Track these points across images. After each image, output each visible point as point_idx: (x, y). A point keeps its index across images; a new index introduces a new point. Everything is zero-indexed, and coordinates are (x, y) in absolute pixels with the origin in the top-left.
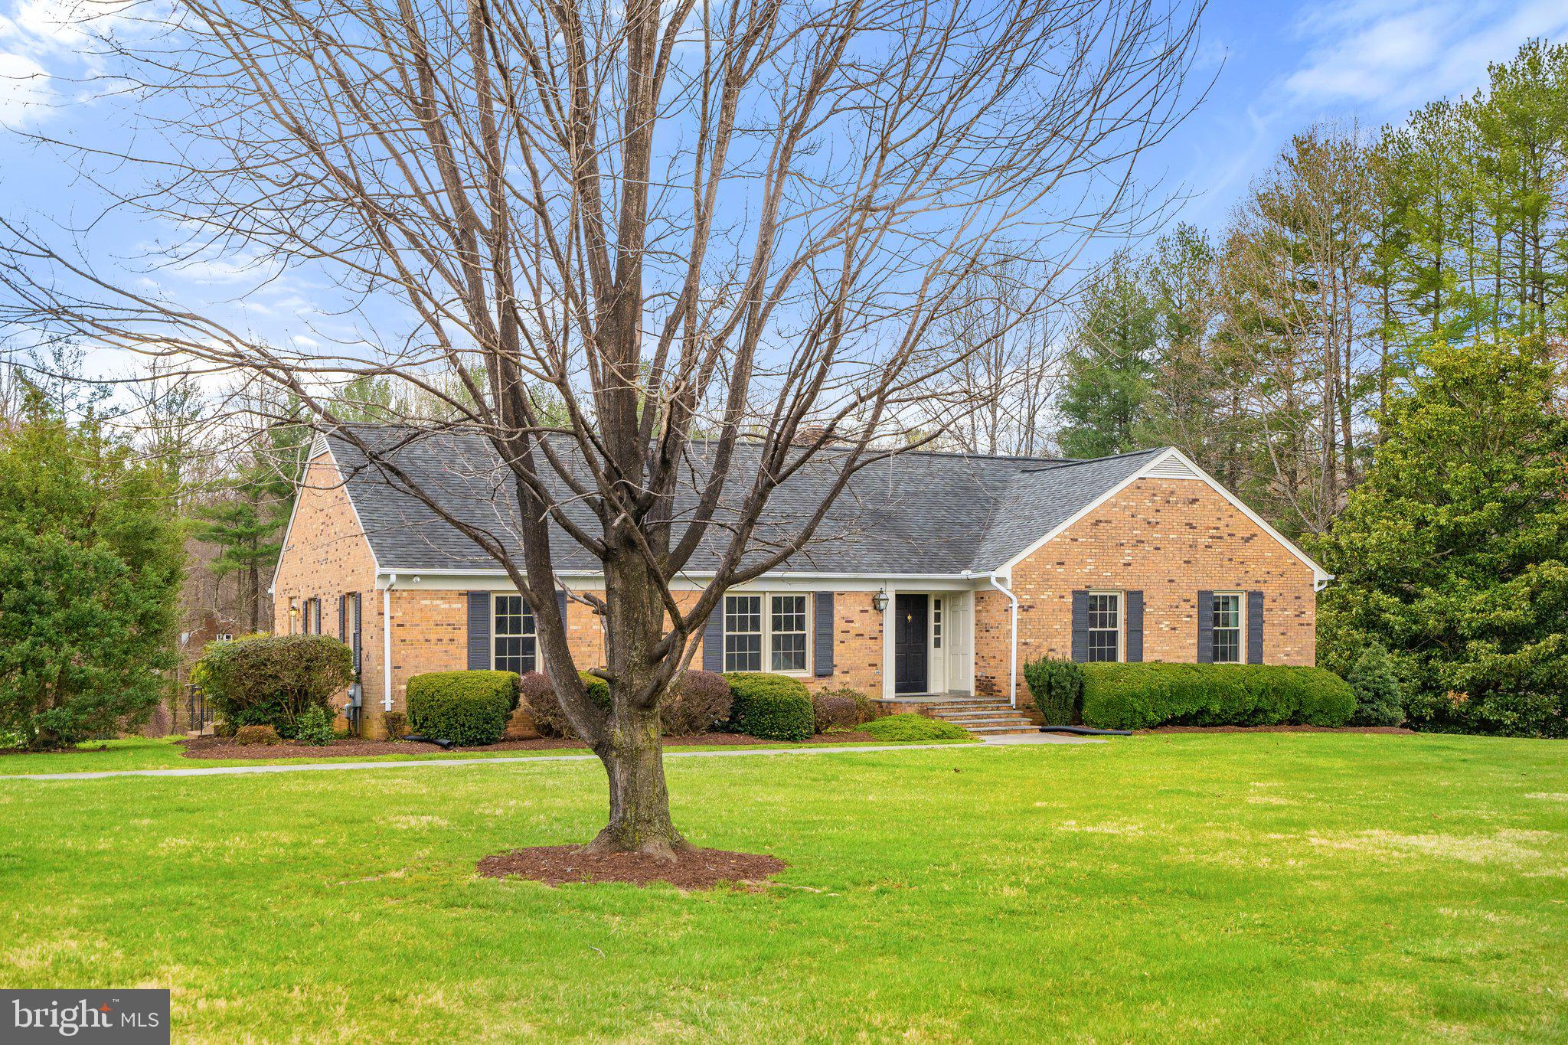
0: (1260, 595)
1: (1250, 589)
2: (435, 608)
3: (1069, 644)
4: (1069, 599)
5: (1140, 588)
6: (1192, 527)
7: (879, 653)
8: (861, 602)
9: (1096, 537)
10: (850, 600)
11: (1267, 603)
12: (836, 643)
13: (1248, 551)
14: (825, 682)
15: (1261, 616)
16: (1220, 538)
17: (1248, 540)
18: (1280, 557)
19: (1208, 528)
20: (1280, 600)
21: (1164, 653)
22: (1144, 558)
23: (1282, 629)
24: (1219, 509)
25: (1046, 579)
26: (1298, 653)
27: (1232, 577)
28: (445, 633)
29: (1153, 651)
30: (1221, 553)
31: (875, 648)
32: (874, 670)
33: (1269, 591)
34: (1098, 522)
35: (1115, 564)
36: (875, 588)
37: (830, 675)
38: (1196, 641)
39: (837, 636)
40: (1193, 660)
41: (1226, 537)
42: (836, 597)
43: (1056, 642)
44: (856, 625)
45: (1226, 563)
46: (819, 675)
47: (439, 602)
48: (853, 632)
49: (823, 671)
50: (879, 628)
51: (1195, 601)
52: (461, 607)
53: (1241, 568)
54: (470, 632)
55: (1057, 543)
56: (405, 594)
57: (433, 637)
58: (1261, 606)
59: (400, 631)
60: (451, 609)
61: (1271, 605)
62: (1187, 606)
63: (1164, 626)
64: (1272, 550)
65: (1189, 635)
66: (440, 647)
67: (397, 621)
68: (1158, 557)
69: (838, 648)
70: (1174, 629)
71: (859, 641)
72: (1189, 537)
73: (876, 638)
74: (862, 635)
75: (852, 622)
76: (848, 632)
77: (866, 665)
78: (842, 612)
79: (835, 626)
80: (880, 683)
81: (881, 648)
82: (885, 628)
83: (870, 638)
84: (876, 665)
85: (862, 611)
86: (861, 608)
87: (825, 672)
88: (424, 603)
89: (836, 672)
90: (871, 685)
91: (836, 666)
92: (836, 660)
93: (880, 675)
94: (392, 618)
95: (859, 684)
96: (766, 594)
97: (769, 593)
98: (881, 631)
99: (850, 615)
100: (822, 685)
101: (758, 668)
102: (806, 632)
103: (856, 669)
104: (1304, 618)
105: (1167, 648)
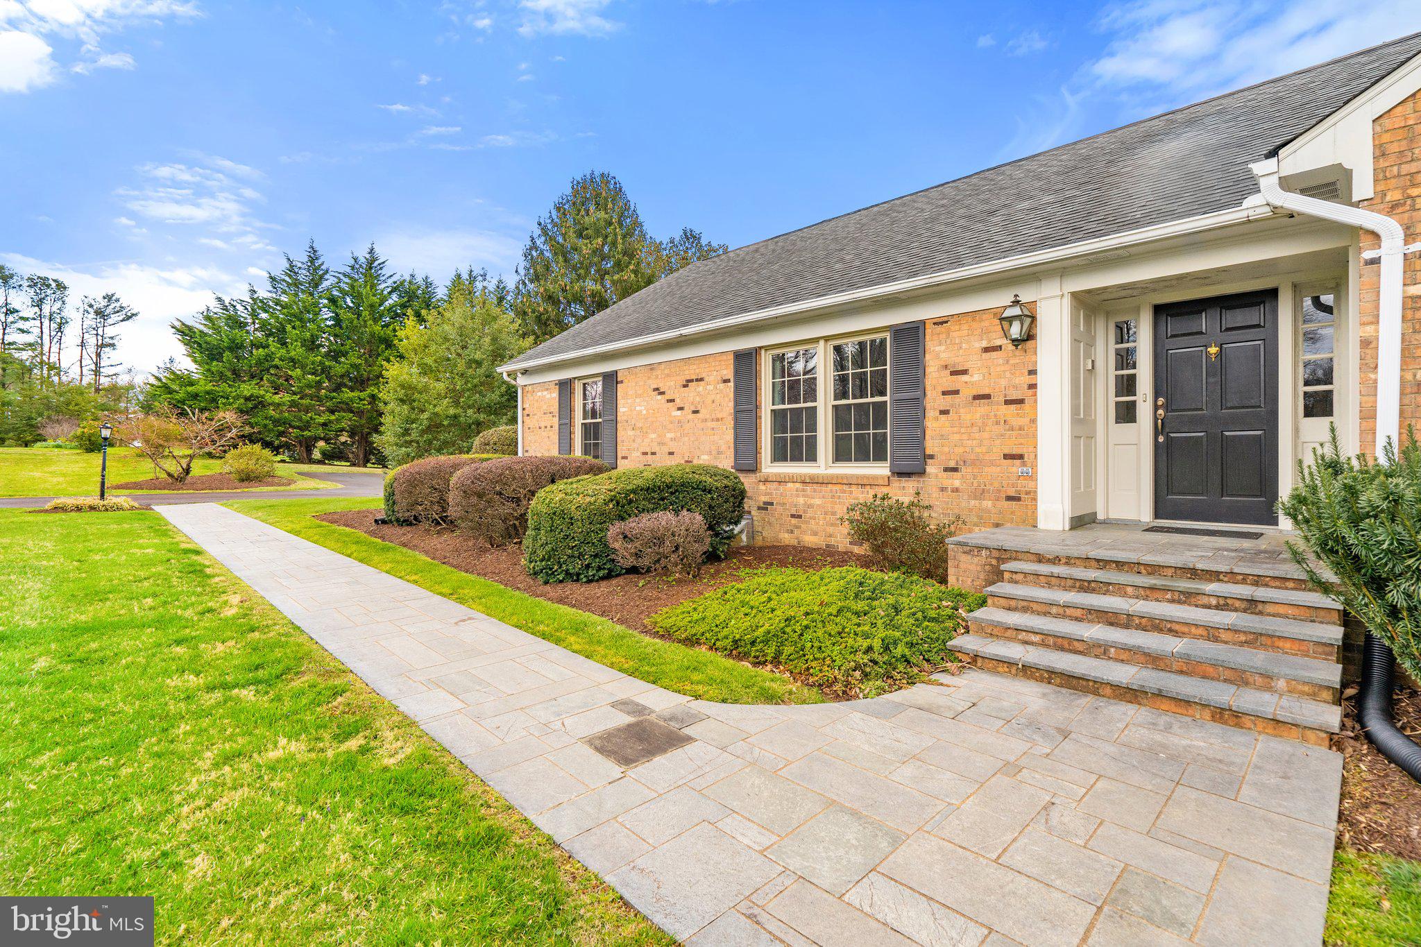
2: (543, 399)
7: (1029, 430)
8: (985, 332)
10: (957, 332)
12: (931, 414)
14: (910, 485)
28: (548, 420)
31: (1024, 421)
32: (1016, 467)
36: (1000, 300)
37: (922, 473)
39: (934, 401)
42: (929, 326)
44: (974, 378)
46: (900, 473)
47: (545, 393)
48: (967, 393)
49: (905, 465)
50: (1028, 380)
52: (555, 395)
54: (560, 419)
56: (529, 388)
57: (543, 424)
59: (526, 418)
60: (551, 399)
66: (545, 434)
67: (526, 412)
69: (933, 424)
71: (982, 408)
73: (1021, 401)
74: (988, 397)
75: (965, 372)
76: (957, 392)
77: (997, 453)
78: (943, 355)
79: (929, 383)
80: (1033, 495)
81: (1034, 421)
82: (1040, 379)
83: (1007, 402)
84: (1021, 457)
85: (986, 350)
86: (985, 344)
87: (910, 470)
88: (539, 394)
89: (929, 469)
90: (1009, 498)
91: (931, 457)
92: (931, 446)
93: (1033, 477)
94: (524, 409)
95: (980, 494)
96: (822, 343)
97: (827, 339)
98: (1033, 386)
99: (957, 360)
100: (903, 492)
101: (815, 460)
102: (887, 398)
103: (973, 463)
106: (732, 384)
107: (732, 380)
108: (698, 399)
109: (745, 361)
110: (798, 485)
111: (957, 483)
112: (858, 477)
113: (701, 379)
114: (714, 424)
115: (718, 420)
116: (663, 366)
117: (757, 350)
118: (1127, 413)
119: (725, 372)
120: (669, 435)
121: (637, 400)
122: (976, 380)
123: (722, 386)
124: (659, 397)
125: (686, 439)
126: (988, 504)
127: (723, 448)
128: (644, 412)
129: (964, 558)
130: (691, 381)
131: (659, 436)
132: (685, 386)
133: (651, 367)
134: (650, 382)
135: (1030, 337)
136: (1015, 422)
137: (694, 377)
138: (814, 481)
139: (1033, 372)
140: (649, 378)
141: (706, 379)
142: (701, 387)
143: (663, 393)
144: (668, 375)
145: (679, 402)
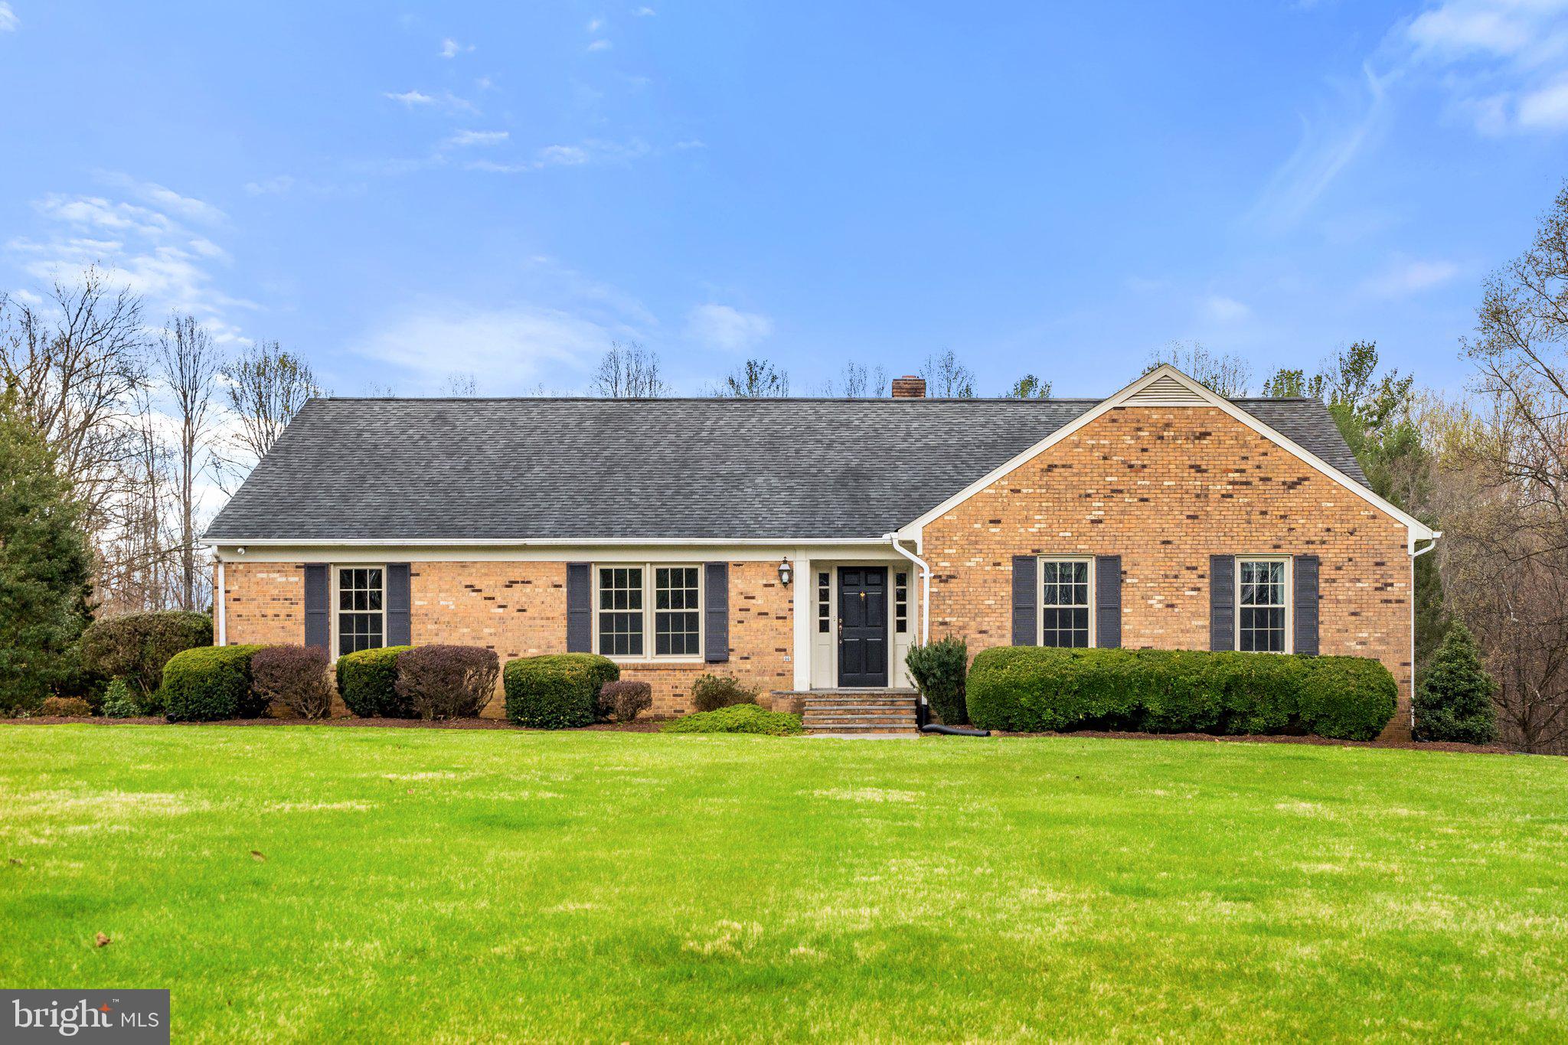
0: (1315, 561)
1: (1297, 552)
2: (272, 581)
3: (1009, 624)
4: (1008, 568)
5: (1116, 552)
6: (1198, 469)
7: (789, 635)
8: (764, 575)
9: (1048, 487)
10: (750, 573)
11: (1325, 571)
12: (732, 622)
13: (1295, 500)
14: (718, 668)
15: (1316, 588)
16: (1247, 483)
17: (1292, 485)
18: (1348, 508)
19: (1227, 471)
20: (1347, 565)
21: (1154, 637)
22: (1123, 513)
23: (1353, 608)
24: (1245, 445)
25: (974, 542)
26: (1380, 641)
27: (1268, 535)
28: (282, 608)
29: (1138, 635)
30: (1249, 504)
31: (787, 630)
32: (782, 656)
33: (1328, 555)
34: (1051, 468)
35: (1079, 521)
36: (776, 557)
37: (726, 661)
38: (1207, 623)
39: (734, 614)
40: (1206, 648)
41: (1256, 482)
42: (731, 569)
43: (989, 622)
44: (759, 601)
45: (1256, 517)
46: (711, 661)
47: (276, 575)
48: (754, 611)
49: (714, 656)
50: (788, 606)
51: (1205, 567)
52: (298, 580)
53: (1283, 526)
54: (307, 607)
55: (990, 496)
56: (241, 567)
57: (270, 612)
58: (1316, 576)
59: (236, 607)
60: (288, 582)
61: (1334, 574)
62: (1192, 576)
63: (1156, 602)
64: (1335, 499)
65: (1195, 615)
66: (276, 623)
67: (232, 596)
68: (1146, 510)
69: (734, 630)
70: (1172, 606)
71: (762, 622)
72: (1195, 483)
73: (785, 618)
74: (766, 614)
75: (753, 598)
76: (748, 610)
77: (771, 649)
78: (740, 586)
79: (731, 603)
80: (791, 672)
81: (792, 630)
82: (795, 606)
83: (778, 618)
84: (785, 650)
85: (766, 586)
86: (765, 582)
87: (718, 657)
88: (260, 575)
89: (732, 658)
90: (779, 675)
91: (732, 650)
92: (732, 643)
93: (791, 662)
94: (227, 592)
95: (762, 673)
96: (648, 566)
97: (652, 563)
98: (791, 610)
99: (751, 590)
100: (718, 672)
101: (640, 652)
102: (699, 609)
103: (758, 654)
104: (1393, 592)
105: (1161, 631)
106: (564, 590)
107: (564, 585)
108: (524, 599)
109: (578, 573)
110: (630, 672)
111: (749, 667)
112: (681, 664)
113: (529, 582)
114: (544, 622)
115: (548, 619)
116: (478, 565)
117: (590, 564)
118: (824, 627)
119: (556, 578)
120: (487, 631)
121: (442, 595)
122: (759, 603)
123: (553, 590)
124: (475, 594)
125: (510, 634)
126: (767, 679)
127: (554, 642)
128: (453, 607)
129: (780, 700)
130: (517, 582)
131: (473, 631)
132: (507, 586)
133: (463, 565)
134: (460, 578)
135: (791, 581)
136: (783, 630)
137: (520, 580)
138: (646, 668)
139: (791, 602)
140: (459, 575)
141: (535, 582)
142: (528, 589)
143: (480, 591)
144: (486, 575)
145: (499, 600)
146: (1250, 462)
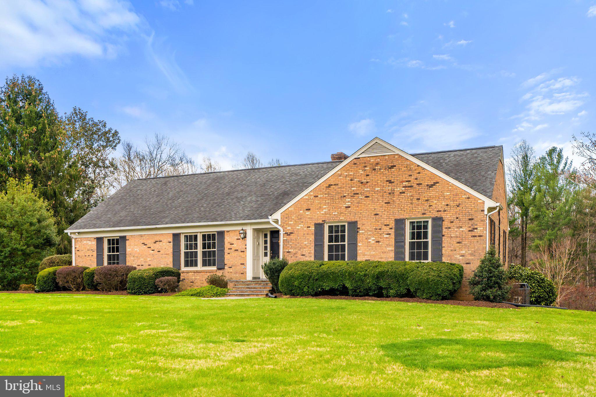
0: (441, 219)
1: (433, 216)
2: (87, 244)
3: (313, 252)
4: (313, 228)
5: (355, 220)
6: (390, 182)
7: (245, 258)
8: (237, 235)
9: (329, 194)
10: (231, 234)
11: (446, 224)
12: (226, 254)
13: (432, 193)
14: (221, 271)
15: (441, 231)
16: (411, 187)
17: (431, 186)
18: (457, 195)
19: (402, 182)
20: (457, 221)
21: (371, 256)
22: (358, 203)
23: (458, 240)
24: (410, 170)
25: (300, 218)
26: (471, 255)
27: (420, 209)
28: (90, 253)
29: (364, 255)
30: (412, 196)
32: (243, 266)
33: (447, 217)
34: (330, 186)
35: (340, 207)
36: (239, 228)
37: (224, 269)
38: (393, 249)
39: (226, 251)
40: (392, 259)
41: (415, 185)
42: (225, 232)
43: (305, 251)
44: (235, 245)
45: (415, 201)
46: (219, 269)
47: (88, 242)
48: (233, 249)
49: (220, 267)
50: (244, 247)
51: (392, 224)
52: (94, 243)
53: (427, 204)
54: (97, 252)
55: (306, 199)
56: (79, 239)
57: (87, 255)
58: (441, 226)
59: (78, 253)
60: (92, 244)
61: (449, 225)
62: (387, 228)
63: (372, 240)
64: (450, 191)
65: (388, 245)
66: (89, 258)
67: (77, 249)
68: (368, 201)
69: (226, 256)
70: (378, 242)
71: (236, 253)
72: (389, 188)
73: (244, 252)
74: (237, 250)
75: (233, 244)
76: (231, 249)
77: (239, 264)
78: (229, 240)
79: (225, 246)
80: (246, 272)
81: (246, 256)
83: (241, 252)
84: (244, 264)
85: (237, 239)
86: (237, 238)
87: (221, 268)
88: (85, 242)
89: (226, 268)
90: (242, 274)
91: (226, 264)
92: (226, 262)
93: (246, 269)
94: (75, 248)
95: (236, 273)
96: (199, 233)
97: (200, 232)
98: (246, 248)
99: (232, 241)
100: (219, 273)
101: (197, 266)
102: (216, 250)
103: (235, 266)
104: (477, 232)
105: (374, 253)
106: (172, 243)
107: (172, 242)
108: (160, 247)
109: (176, 237)
110: (192, 273)
111: (231, 271)
112: (209, 270)
113: (161, 241)
114: (166, 256)
115: (167, 254)
116: (146, 236)
117: (180, 234)
118: (266, 254)
119: (169, 239)
120: (148, 259)
121: (135, 247)
122: (235, 246)
123: (168, 244)
124: (145, 246)
125: (155, 260)
126: (237, 275)
127: (169, 263)
128: (138, 251)
130: (157, 241)
131: (145, 259)
132: (155, 243)
133: (141, 236)
134: (141, 241)
135: (245, 237)
136: (243, 256)
137: (158, 240)
138: (197, 272)
139: (246, 245)
140: (140, 239)
141: (163, 241)
142: (161, 243)
143: (146, 245)
144: (148, 239)
145: (152, 248)
146: (412, 177)
